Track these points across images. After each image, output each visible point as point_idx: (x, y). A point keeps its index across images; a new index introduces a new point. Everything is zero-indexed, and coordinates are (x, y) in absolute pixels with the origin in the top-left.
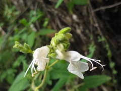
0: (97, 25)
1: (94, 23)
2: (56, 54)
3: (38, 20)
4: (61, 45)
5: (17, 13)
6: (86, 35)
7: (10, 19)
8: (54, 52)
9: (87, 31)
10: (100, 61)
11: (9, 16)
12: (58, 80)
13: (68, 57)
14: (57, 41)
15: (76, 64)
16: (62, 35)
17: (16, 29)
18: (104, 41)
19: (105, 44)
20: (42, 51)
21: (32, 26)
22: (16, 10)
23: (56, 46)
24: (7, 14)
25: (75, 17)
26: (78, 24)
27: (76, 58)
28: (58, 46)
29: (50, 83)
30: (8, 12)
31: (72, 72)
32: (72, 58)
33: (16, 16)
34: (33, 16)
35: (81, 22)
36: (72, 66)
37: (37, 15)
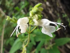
0: (61, 7)
1: (60, 6)
2: (34, 23)
3: (26, 7)
4: (36, 15)
5: (13, 4)
6: (55, 14)
7: (9, 8)
8: (33, 21)
9: (56, 12)
10: (63, 24)
11: (8, 6)
12: (39, 42)
13: (42, 23)
14: (33, 12)
15: (47, 28)
16: (36, 8)
17: (13, 13)
18: (67, 17)
19: (67, 19)
20: (23, 20)
21: (22, 11)
22: (12, 2)
23: (33, 16)
24: (7, 5)
25: (48, 3)
26: (50, 7)
27: (46, 23)
28: (34, 17)
29: (35, 44)
30: (8, 4)
31: (44, 33)
32: (44, 24)
33: (13, 6)
34: (23, 5)
35: (52, 6)
36: (45, 29)
37: (25, 4)
